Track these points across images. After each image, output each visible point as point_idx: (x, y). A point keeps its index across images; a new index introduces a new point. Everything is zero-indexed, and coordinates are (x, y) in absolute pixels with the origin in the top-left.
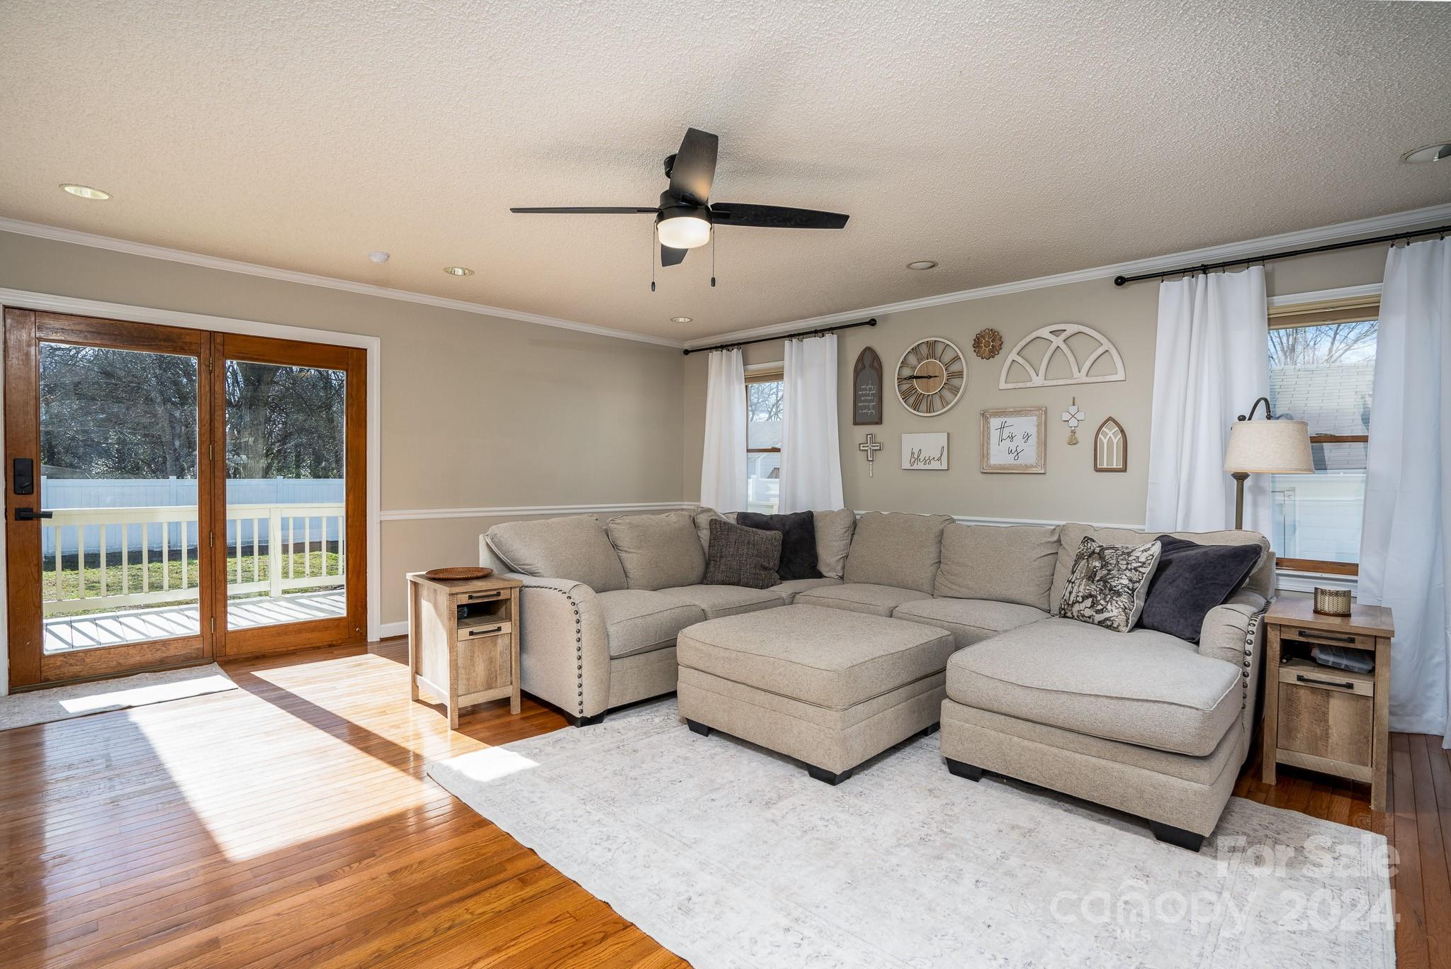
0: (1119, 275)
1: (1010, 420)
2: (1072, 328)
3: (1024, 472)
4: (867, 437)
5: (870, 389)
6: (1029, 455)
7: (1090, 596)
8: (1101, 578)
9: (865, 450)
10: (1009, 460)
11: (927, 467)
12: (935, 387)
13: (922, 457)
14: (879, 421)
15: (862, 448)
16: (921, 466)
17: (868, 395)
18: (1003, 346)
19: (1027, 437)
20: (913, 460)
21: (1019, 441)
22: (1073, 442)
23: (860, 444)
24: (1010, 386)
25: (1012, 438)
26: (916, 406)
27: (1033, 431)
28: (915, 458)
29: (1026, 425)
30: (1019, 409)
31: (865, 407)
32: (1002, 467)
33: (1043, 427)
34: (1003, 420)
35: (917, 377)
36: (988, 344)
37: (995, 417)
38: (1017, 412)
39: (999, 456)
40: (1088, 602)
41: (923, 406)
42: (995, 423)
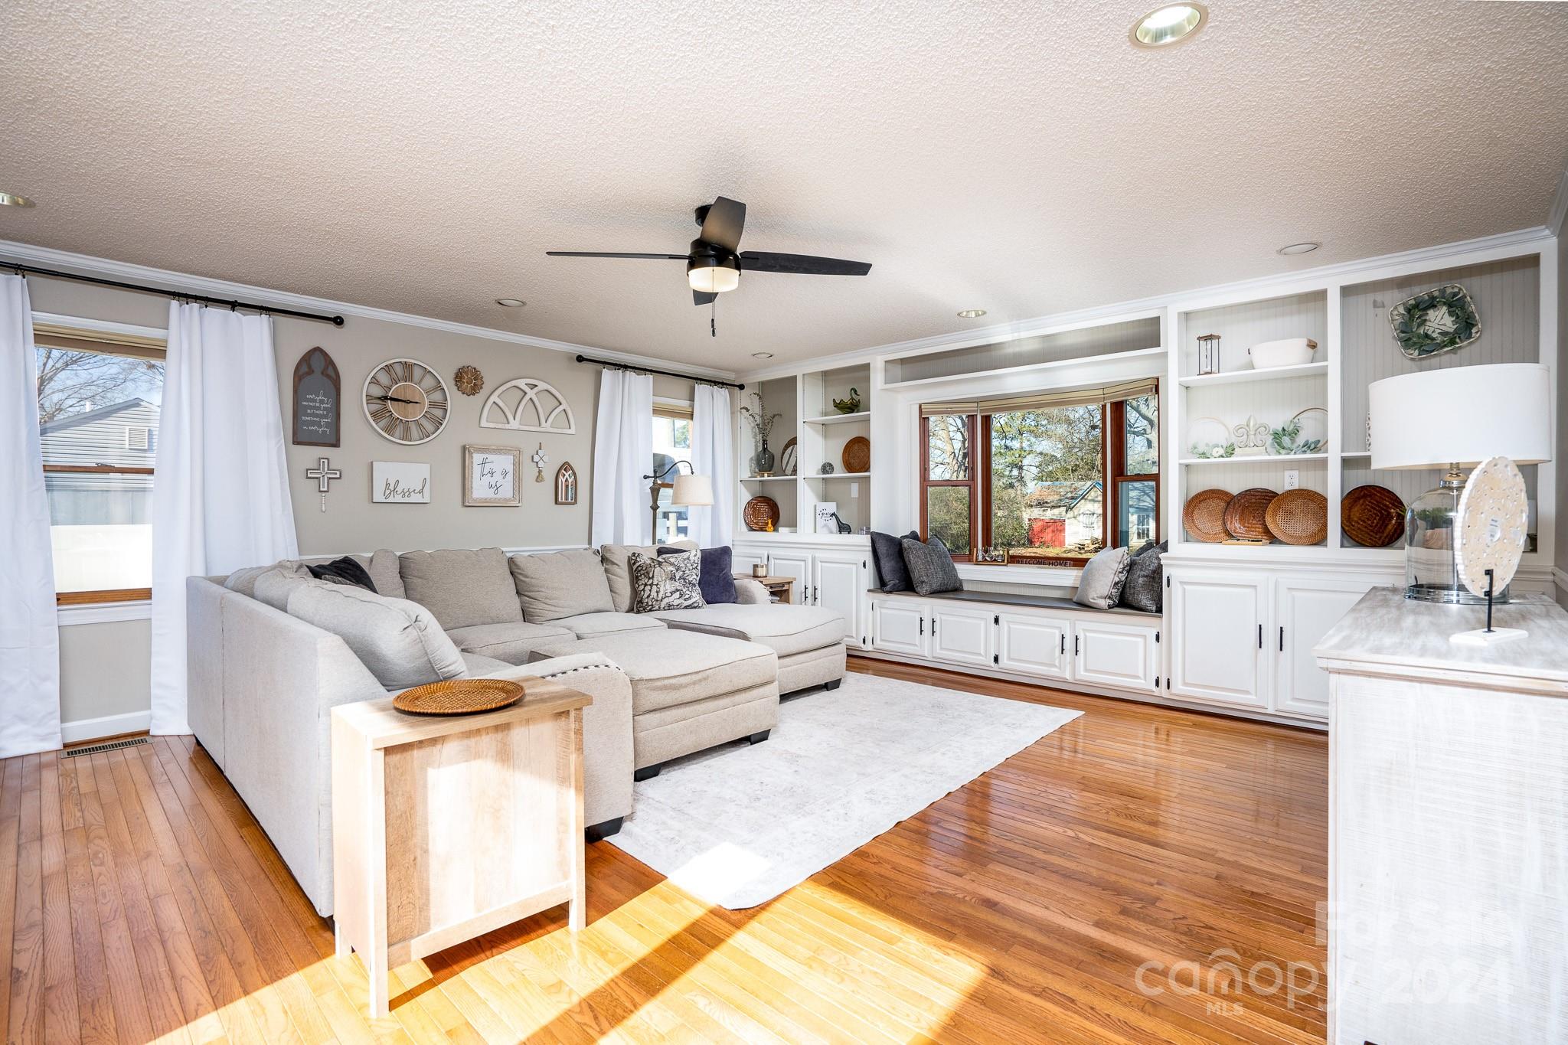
0: (580, 354)
1: (491, 457)
2: (542, 386)
3: (504, 505)
4: (320, 462)
5: (322, 402)
6: (507, 491)
7: (677, 590)
8: (680, 577)
9: (317, 478)
10: (490, 494)
11: (406, 500)
12: (415, 414)
13: (399, 489)
14: (336, 444)
15: (309, 475)
16: (398, 499)
17: (319, 408)
18: (483, 386)
19: (505, 474)
20: (388, 492)
21: (498, 476)
22: (539, 478)
23: (307, 470)
24: (492, 425)
25: (492, 473)
26: (389, 430)
27: (510, 468)
28: (391, 489)
29: (502, 463)
30: (502, 448)
31: (313, 423)
32: (486, 500)
33: (517, 465)
34: (485, 456)
35: (392, 399)
36: (468, 380)
37: (478, 453)
38: (498, 451)
39: (480, 489)
40: (677, 595)
41: (399, 431)
42: (477, 458)
